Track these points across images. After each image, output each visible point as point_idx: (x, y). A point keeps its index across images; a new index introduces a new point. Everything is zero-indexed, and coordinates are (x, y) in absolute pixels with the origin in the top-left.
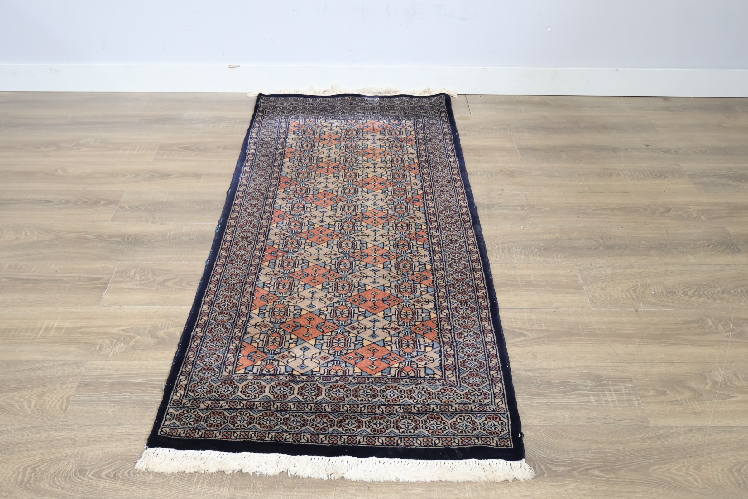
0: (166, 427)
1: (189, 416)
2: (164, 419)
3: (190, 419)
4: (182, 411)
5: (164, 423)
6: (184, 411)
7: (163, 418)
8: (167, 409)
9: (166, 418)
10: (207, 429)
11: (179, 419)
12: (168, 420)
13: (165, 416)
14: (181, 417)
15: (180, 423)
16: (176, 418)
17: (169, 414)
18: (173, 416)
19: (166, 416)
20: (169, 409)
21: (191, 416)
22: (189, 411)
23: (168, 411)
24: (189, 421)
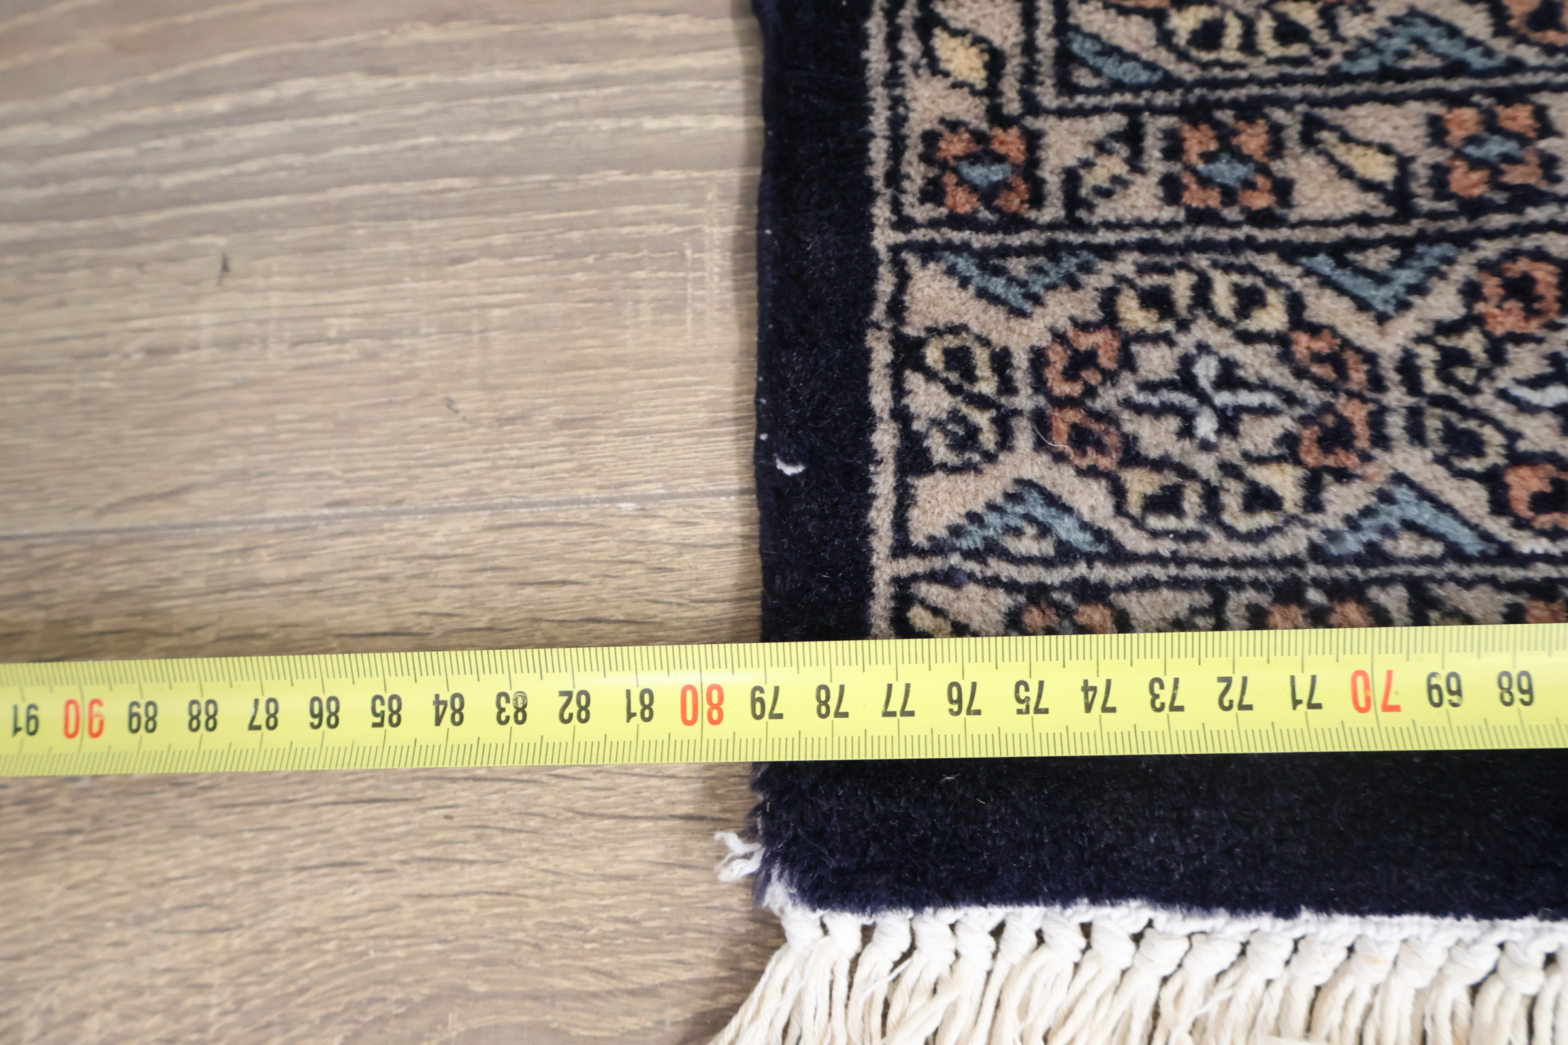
0: (949, 578)
1: (1205, 371)
2: (885, 439)
3: (1228, 423)
4: (1085, 305)
5: (904, 500)
6: (1108, 299)
7: (865, 419)
8: (885, 285)
9: (901, 416)
10: (1507, 554)
11: (1081, 438)
12: (939, 448)
13: (880, 399)
14: (1107, 399)
15: (1118, 492)
16: (1041, 422)
17: (933, 355)
18: (987, 386)
19: (899, 390)
20: (903, 279)
21: (1229, 377)
22: (1181, 286)
23: (897, 309)
24: (1230, 450)
